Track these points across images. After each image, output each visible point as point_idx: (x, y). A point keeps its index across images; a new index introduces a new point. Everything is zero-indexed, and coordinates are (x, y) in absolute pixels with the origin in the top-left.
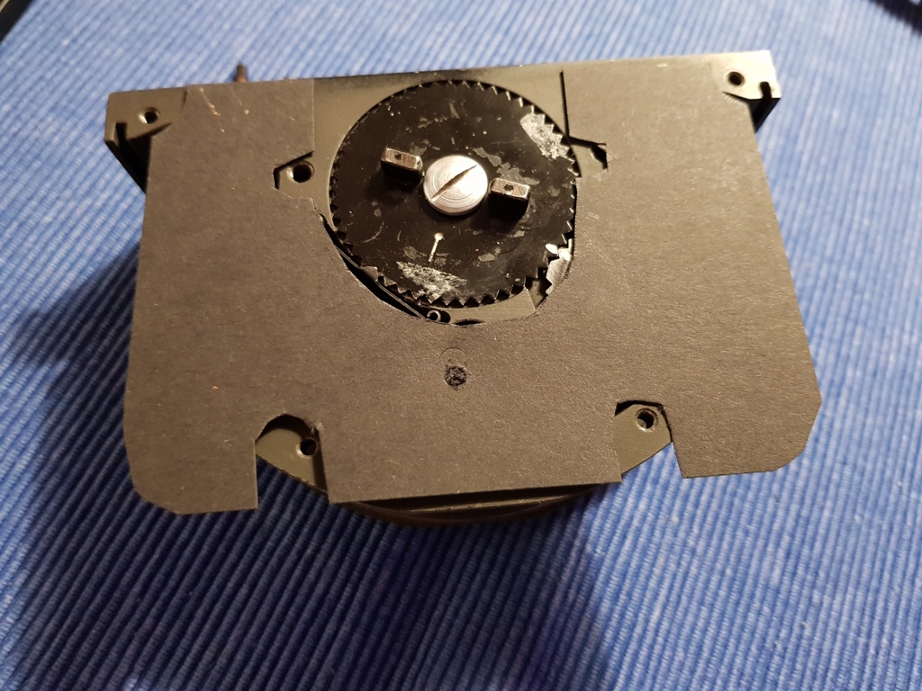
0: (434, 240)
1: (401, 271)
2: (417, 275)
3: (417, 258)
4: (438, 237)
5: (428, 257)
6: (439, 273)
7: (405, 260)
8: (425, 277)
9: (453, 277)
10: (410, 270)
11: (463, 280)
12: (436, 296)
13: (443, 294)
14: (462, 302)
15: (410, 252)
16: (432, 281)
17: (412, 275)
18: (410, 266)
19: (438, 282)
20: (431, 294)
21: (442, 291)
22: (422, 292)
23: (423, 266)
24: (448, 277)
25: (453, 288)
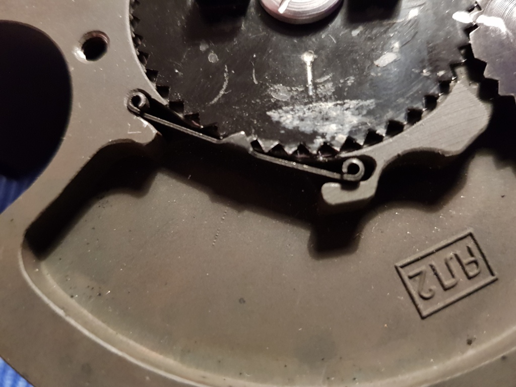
0: (305, 64)
1: (278, 123)
2: (302, 119)
3: (292, 97)
4: (308, 58)
5: (307, 89)
6: (330, 104)
7: (277, 106)
8: (315, 118)
9: (352, 104)
10: (289, 116)
11: (368, 102)
12: (342, 138)
13: (350, 132)
14: (381, 131)
15: (280, 92)
16: (327, 119)
17: (296, 123)
18: (287, 112)
19: (335, 118)
20: (333, 138)
21: (347, 129)
22: (319, 141)
23: (306, 104)
24: (346, 106)
25: (360, 117)
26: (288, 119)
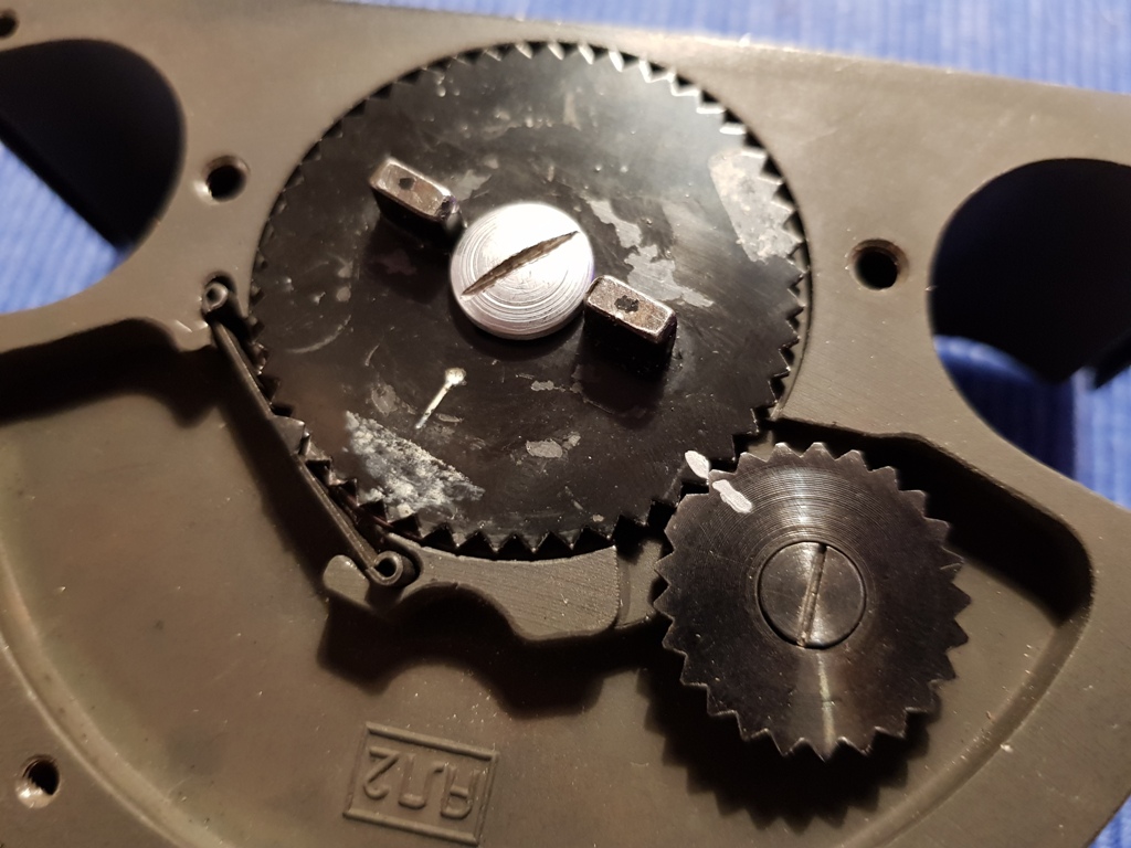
0: (442, 381)
1: (350, 434)
2: (380, 451)
3: (393, 414)
4: (454, 378)
5: (418, 418)
6: (428, 458)
7: (366, 411)
8: (397, 461)
9: (455, 476)
10: (369, 436)
11: (474, 488)
12: (405, 510)
13: (421, 511)
14: (459, 539)
15: (385, 402)
16: (409, 474)
17: (370, 450)
18: (371, 428)
19: (419, 480)
20: (396, 502)
21: (422, 503)
22: (377, 494)
23: (400, 435)
24: (446, 474)
25: (449, 501)
26: (364, 438)
